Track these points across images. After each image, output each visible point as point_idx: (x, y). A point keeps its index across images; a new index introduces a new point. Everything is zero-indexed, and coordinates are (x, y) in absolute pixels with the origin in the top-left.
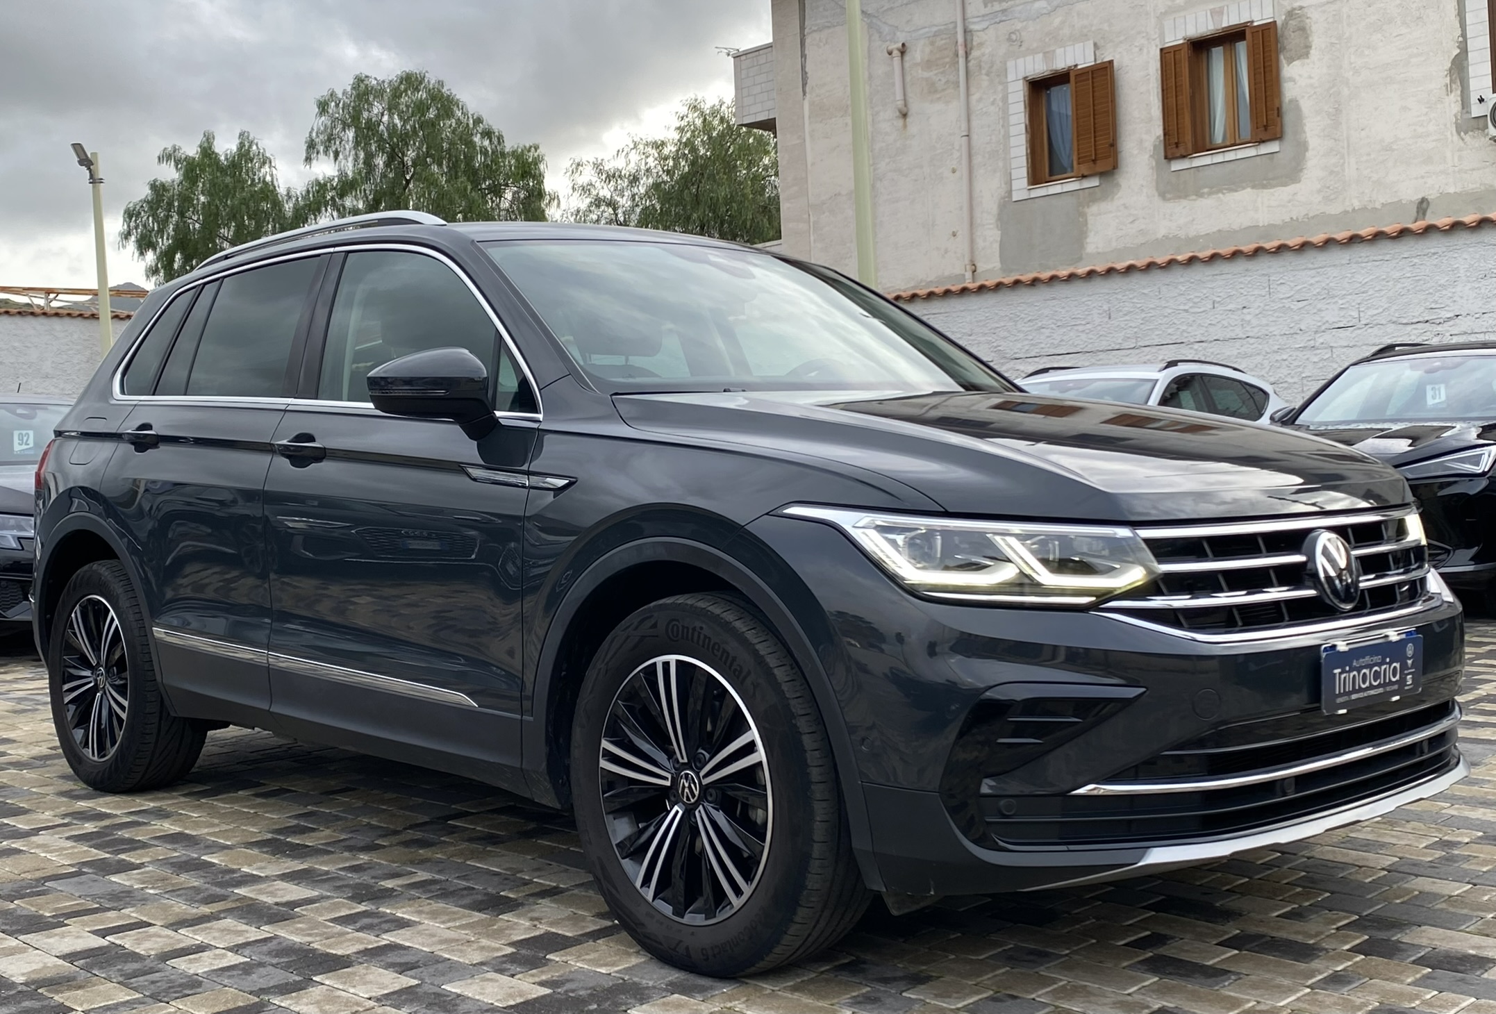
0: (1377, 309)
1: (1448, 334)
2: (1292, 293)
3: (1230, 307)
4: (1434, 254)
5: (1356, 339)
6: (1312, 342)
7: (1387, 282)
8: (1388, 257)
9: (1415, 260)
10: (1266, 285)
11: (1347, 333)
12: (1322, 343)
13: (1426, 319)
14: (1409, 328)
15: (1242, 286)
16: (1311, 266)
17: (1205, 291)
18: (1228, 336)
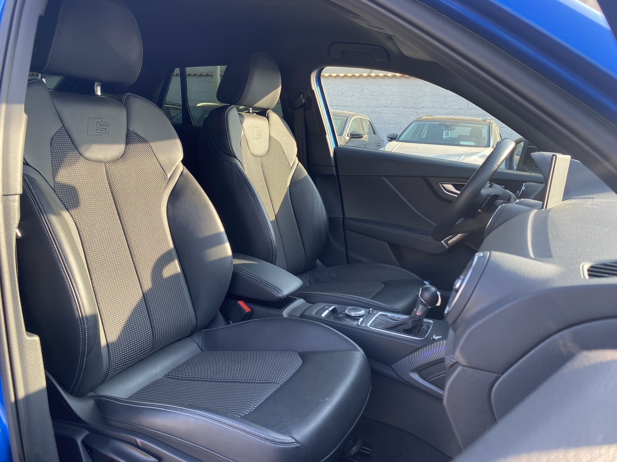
0: (397, 101)
1: (420, 113)
2: (370, 92)
3: (348, 94)
4: (419, 85)
5: (389, 111)
6: (375, 110)
7: (402, 93)
8: (403, 84)
9: (413, 87)
10: (362, 88)
11: (385, 109)
12: (378, 111)
13: (414, 107)
14: (407, 109)
15: (353, 88)
16: (377, 84)
17: (340, 88)
18: (346, 105)
